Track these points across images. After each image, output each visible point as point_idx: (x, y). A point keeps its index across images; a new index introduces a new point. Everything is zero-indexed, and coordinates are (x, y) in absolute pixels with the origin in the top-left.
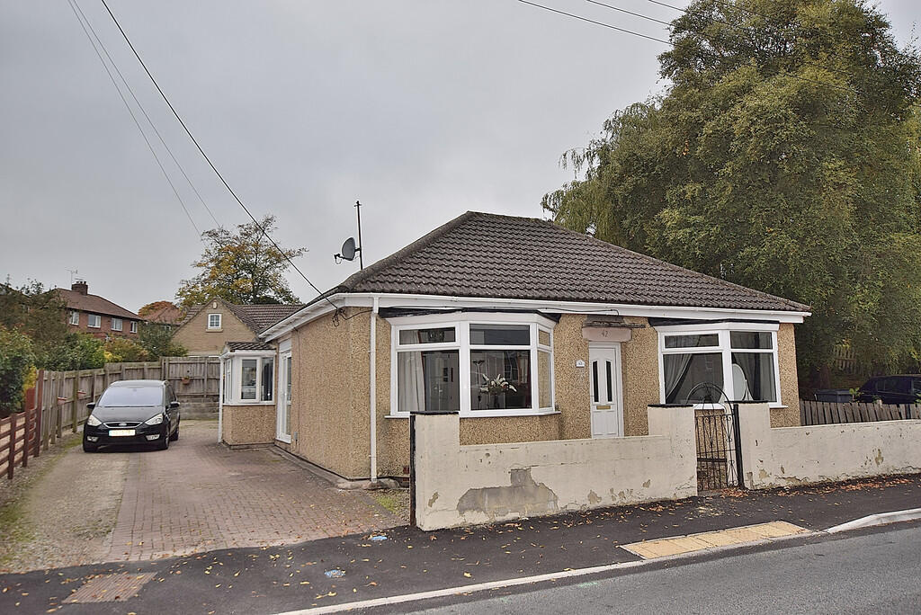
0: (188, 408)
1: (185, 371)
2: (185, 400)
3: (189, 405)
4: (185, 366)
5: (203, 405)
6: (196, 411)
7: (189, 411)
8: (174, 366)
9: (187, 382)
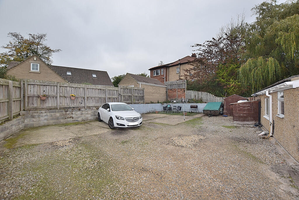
0: (46, 117)
1: (42, 91)
2: (43, 111)
3: (47, 115)
4: (41, 87)
5: (58, 114)
6: (53, 119)
7: (47, 120)
8: (32, 86)
9: (44, 98)
